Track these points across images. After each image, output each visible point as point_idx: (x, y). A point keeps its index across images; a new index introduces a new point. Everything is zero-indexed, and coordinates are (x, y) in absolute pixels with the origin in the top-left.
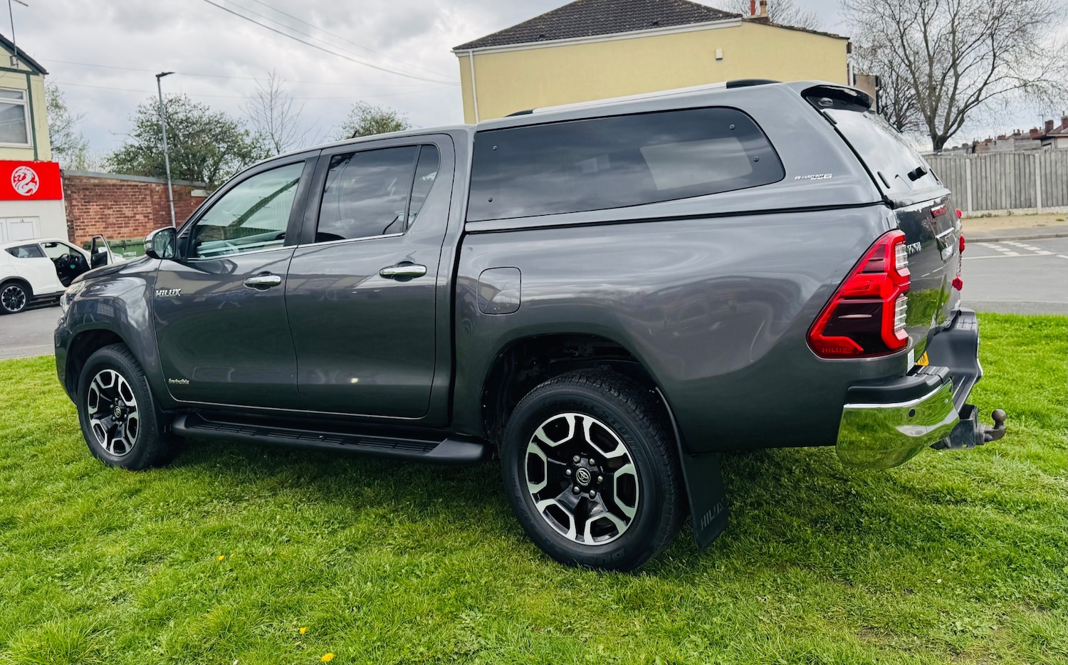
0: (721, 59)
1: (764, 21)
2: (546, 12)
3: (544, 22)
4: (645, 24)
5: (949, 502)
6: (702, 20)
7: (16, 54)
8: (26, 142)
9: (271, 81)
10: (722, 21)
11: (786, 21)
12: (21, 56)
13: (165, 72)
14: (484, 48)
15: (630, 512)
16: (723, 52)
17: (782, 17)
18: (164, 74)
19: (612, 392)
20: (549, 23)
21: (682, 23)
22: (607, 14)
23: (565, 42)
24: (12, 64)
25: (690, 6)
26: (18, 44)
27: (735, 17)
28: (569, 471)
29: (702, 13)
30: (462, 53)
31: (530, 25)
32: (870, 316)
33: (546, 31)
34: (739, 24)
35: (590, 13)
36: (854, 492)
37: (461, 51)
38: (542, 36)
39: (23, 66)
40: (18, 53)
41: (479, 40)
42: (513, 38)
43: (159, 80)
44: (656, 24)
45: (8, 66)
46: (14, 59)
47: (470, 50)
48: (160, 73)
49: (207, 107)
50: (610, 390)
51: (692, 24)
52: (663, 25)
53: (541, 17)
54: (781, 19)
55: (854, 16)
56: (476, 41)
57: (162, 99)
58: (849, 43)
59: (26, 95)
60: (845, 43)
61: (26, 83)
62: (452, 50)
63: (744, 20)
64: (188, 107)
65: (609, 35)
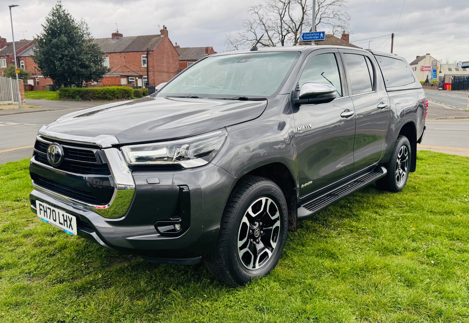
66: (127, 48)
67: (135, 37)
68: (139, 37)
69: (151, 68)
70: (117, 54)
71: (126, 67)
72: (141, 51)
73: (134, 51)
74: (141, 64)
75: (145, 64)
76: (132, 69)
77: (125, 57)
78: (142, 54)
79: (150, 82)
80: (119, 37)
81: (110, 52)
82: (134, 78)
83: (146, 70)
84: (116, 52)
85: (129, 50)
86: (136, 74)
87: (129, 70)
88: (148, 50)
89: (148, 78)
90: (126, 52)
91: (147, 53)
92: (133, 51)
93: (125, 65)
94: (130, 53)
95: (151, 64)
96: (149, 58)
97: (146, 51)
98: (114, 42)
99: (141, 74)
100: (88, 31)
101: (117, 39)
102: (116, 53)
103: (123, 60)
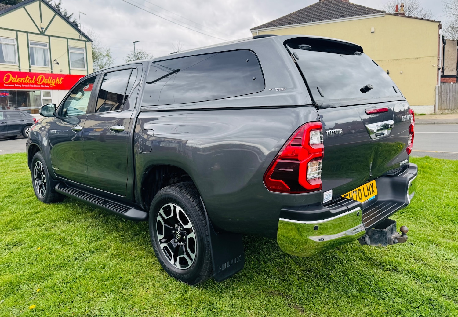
0: (374, 32)
1: (402, 15)
2: (293, 12)
3: (292, 16)
4: (338, 16)
5: (388, 269)
6: (365, 14)
7: (81, 34)
8: (84, 68)
9: (178, 45)
10: (375, 14)
11: (415, 15)
12: (83, 34)
13: (137, 41)
14: (263, 29)
15: (193, 256)
16: (375, 29)
17: (414, 13)
18: (136, 42)
19: (187, 196)
20: (293, 17)
21: (356, 15)
22: (320, 12)
23: (300, 25)
24: (80, 38)
25: (361, 7)
26: (82, 30)
27: (382, 12)
28: (173, 231)
29: (366, 10)
30: (254, 31)
31: (285, 18)
32: (292, 170)
33: (292, 21)
34: (384, 15)
35: (313, 12)
36: (336, 256)
37: (253, 30)
38: (289, 23)
39: (84, 39)
40: (82, 33)
41: (261, 26)
42: (276, 24)
43: (134, 44)
44: (343, 16)
45: (78, 38)
46: (81, 36)
47: (257, 30)
48: (135, 41)
49: (153, 56)
50: (187, 195)
51: (360, 16)
52: (346, 17)
53: (290, 15)
54: (413, 14)
55: (451, 12)
56: (260, 26)
57: (135, 52)
58: (440, 24)
59: (85, 50)
60: (438, 24)
61: (85, 45)
62: (250, 30)
63: (386, 14)
64: (145, 55)
65: (320, 22)
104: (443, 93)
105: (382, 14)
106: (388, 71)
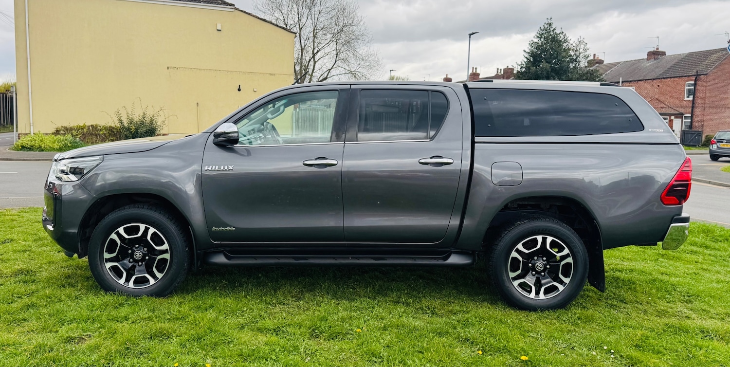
0: (220, 30)
6: (208, 2)
10: (222, 6)
15: (567, 280)
16: (221, 26)
21: (195, 1)
27: (230, 6)
28: (530, 265)
32: (685, 188)
34: (233, 10)
63: (236, 9)
66: (665, 72)
67: (683, 54)
68: (691, 55)
69: (700, 102)
70: (648, 81)
71: (658, 100)
72: (685, 76)
73: (676, 76)
74: (684, 95)
75: (690, 96)
76: (668, 104)
77: (659, 86)
78: (687, 81)
79: (696, 124)
80: (659, 57)
81: (638, 79)
82: (668, 117)
83: (691, 105)
84: (647, 78)
85: (668, 75)
86: (673, 112)
87: (662, 105)
88: (698, 74)
89: (692, 118)
90: (662, 78)
91: (696, 78)
92: (674, 76)
93: (657, 97)
94: (668, 79)
95: (699, 95)
96: (698, 87)
97: (694, 75)
98: (648, 64)
99: (682, 111)
100: (586, 53)
101: (655, 59)
102: (646, 80)
103: (655, 90)
104: (300, 121)
105: (231, 8)
106: (239, 87)
